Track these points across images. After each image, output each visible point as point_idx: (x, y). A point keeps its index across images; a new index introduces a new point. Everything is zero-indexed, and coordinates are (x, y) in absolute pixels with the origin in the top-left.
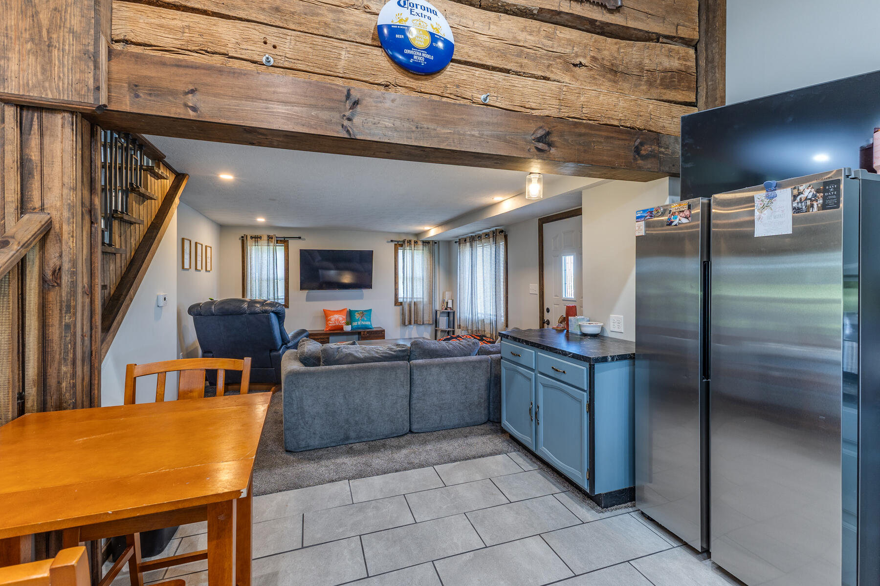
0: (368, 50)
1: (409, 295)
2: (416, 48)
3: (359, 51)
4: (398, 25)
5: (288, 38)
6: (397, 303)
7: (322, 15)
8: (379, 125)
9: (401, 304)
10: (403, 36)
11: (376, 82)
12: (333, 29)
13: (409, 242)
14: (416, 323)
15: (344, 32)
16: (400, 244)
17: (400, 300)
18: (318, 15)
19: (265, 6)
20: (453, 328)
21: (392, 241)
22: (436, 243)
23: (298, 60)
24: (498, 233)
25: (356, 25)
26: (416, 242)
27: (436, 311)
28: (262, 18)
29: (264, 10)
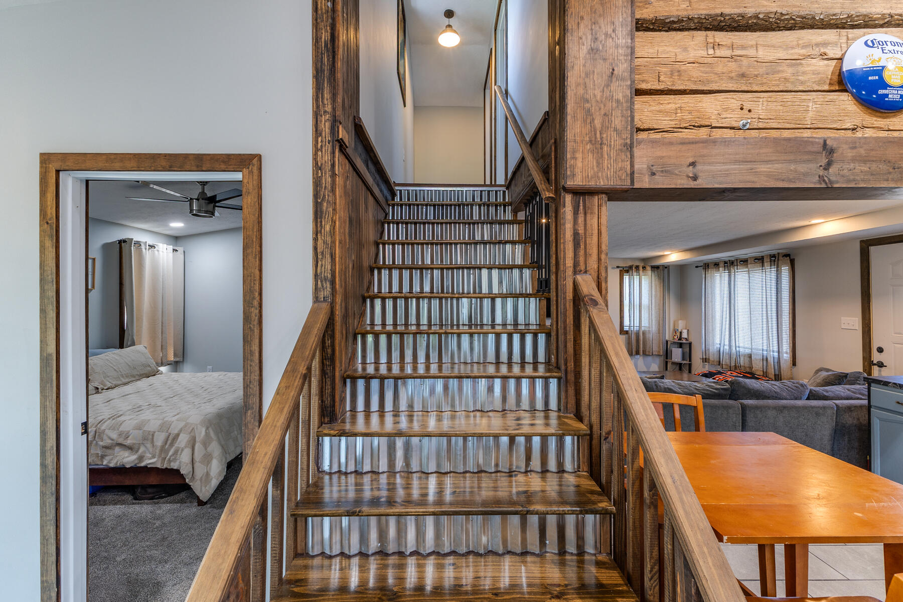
0: (835, 97)
1: (637, 323)
2: (891, 87)
3: (826, 100)
4: (870, 67)
5: (761, 100)
6: (622, 332)
7: (783, 71)
8: (854, 171)
9: (627, 332)
10: (877, 78)
11: (843, 127)
12: (793, 83)
13: (637, 267)
14: (645, 354)
15: (802, 83)
16: (626, 270)
17: (626, 328)
18: (779, 72)
19: (733, 75)
20: (690, 360)
21: (618, 267)
22: (666, 268)
23: (770, 119)
24: (781, 258)
25: (814, 74)
26: (644, 268)
27: (667, 342)
28: (731, 86)
29: (732, 78)
